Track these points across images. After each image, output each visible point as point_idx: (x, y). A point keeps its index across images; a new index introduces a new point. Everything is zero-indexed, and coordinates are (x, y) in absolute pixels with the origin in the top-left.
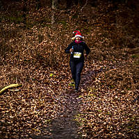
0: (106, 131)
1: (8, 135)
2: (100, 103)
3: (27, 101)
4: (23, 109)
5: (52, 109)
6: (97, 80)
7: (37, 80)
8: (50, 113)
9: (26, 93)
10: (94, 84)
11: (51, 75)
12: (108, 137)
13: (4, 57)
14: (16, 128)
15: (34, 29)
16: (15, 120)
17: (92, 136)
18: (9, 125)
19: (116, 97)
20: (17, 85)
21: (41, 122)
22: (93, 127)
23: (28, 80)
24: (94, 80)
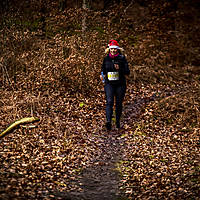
0: (161, 186)
1: (20, 191)
2: (151, 145)
3: (46, 142)
4: (42, 154)
5: (83, 154)
6: (148, 112)
7: (61, 112)
8: (81, 159)
9: (45, 131)
10: (143, 118)
11: (81, 105)
12: (164, 194)
13: (14, 79)
14: (31, 180)
15: (57, 39)
16: (29, 170)
17: (140, 192)
18: (21, 176)
19: (176, 137)
20: (32, 118)
21: (67, 171)
22: (142, 180)
23: (48, 111)
24: (144, 111)
